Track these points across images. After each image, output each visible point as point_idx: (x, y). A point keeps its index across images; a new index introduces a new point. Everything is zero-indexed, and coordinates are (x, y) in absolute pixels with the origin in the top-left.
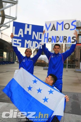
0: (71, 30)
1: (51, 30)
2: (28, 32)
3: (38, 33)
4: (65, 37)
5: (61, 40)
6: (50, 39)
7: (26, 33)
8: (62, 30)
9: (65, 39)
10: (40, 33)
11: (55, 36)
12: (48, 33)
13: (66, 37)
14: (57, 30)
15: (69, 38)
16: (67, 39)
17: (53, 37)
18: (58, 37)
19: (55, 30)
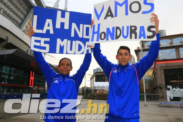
0: (144, 13)
1: (105, 18)
2: (62, 24)
3: (81, 25)
4: (133, 28)
5: (125, 34)
6: (103, 35)
7: (58, 26)
8: (127, 14)
9: (132, 31)
10: (85, 26)
11: (113, 28)
12: (99, 25)
13: (136, 27)
14: (116, 16)
15: (142, 28)
16: (138, 31)
17: (108, 29)
18: (118, 28)
19: (112, 17)
